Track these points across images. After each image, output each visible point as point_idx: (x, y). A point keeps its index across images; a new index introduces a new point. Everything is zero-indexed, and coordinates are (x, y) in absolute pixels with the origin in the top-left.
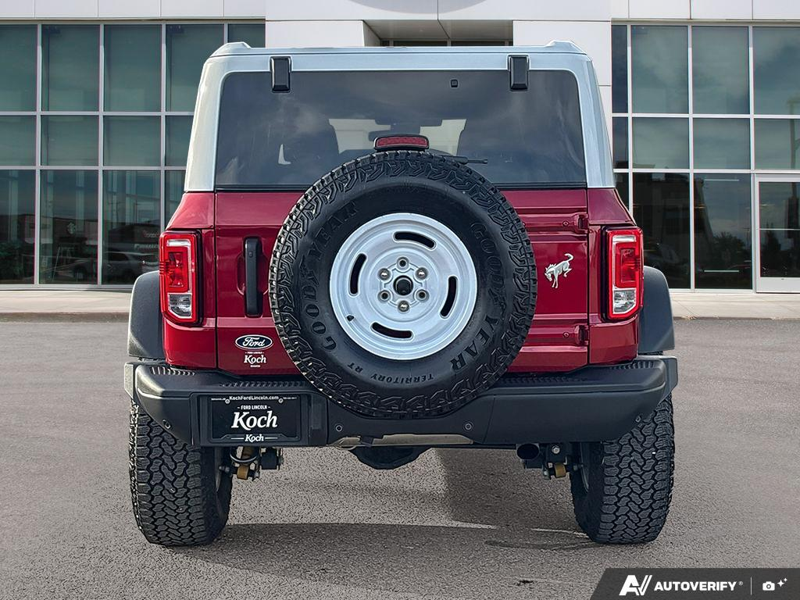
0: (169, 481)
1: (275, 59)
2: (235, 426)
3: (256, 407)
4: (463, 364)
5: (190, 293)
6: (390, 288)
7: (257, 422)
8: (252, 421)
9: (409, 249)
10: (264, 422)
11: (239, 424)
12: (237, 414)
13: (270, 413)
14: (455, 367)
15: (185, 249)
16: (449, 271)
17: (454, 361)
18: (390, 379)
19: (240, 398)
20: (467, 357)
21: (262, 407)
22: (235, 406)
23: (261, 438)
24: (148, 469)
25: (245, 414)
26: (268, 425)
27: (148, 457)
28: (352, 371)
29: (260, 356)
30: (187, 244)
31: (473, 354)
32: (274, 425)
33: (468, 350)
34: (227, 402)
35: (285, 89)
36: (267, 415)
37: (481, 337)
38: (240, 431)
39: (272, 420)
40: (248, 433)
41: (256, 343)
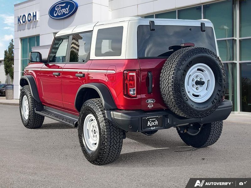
0: (115, 144)
1: (151, 21)
2: (148, 125)
3: (153, 119)
4: (214, 103)
5: (135, 88)
6: (194, 84)
7: (153, 124)
8: (152, 123)
9: (199, 73)
10: (155, 123)
11: (149, 125)
12: (149, 122)
13: (156, 120)
14: (213, 104)
15: (134, 75)
16: (208, 78)
17: (212, 102)
18: (199, 108)
19: (149, 117)
20: (215, 101)
21: (154, 119)
22: (148, 120)
23: (155, 128)
24: (110, 142)
25: (150, 121)
26: (156, 124)
27: (110, 138)
28: (192, 106)
29: (152, 105)
30: (134, 74)
31: (216, 100)
32: (157, 124)
33: (215, 99)
34: (147, 118)
35: (153, 30)
36: (155, 121)
37: (217, 95)
38: (150, 127)
39: (157, 122)
40: (151, 127)
41: (151, 101)
